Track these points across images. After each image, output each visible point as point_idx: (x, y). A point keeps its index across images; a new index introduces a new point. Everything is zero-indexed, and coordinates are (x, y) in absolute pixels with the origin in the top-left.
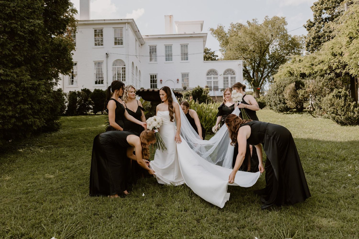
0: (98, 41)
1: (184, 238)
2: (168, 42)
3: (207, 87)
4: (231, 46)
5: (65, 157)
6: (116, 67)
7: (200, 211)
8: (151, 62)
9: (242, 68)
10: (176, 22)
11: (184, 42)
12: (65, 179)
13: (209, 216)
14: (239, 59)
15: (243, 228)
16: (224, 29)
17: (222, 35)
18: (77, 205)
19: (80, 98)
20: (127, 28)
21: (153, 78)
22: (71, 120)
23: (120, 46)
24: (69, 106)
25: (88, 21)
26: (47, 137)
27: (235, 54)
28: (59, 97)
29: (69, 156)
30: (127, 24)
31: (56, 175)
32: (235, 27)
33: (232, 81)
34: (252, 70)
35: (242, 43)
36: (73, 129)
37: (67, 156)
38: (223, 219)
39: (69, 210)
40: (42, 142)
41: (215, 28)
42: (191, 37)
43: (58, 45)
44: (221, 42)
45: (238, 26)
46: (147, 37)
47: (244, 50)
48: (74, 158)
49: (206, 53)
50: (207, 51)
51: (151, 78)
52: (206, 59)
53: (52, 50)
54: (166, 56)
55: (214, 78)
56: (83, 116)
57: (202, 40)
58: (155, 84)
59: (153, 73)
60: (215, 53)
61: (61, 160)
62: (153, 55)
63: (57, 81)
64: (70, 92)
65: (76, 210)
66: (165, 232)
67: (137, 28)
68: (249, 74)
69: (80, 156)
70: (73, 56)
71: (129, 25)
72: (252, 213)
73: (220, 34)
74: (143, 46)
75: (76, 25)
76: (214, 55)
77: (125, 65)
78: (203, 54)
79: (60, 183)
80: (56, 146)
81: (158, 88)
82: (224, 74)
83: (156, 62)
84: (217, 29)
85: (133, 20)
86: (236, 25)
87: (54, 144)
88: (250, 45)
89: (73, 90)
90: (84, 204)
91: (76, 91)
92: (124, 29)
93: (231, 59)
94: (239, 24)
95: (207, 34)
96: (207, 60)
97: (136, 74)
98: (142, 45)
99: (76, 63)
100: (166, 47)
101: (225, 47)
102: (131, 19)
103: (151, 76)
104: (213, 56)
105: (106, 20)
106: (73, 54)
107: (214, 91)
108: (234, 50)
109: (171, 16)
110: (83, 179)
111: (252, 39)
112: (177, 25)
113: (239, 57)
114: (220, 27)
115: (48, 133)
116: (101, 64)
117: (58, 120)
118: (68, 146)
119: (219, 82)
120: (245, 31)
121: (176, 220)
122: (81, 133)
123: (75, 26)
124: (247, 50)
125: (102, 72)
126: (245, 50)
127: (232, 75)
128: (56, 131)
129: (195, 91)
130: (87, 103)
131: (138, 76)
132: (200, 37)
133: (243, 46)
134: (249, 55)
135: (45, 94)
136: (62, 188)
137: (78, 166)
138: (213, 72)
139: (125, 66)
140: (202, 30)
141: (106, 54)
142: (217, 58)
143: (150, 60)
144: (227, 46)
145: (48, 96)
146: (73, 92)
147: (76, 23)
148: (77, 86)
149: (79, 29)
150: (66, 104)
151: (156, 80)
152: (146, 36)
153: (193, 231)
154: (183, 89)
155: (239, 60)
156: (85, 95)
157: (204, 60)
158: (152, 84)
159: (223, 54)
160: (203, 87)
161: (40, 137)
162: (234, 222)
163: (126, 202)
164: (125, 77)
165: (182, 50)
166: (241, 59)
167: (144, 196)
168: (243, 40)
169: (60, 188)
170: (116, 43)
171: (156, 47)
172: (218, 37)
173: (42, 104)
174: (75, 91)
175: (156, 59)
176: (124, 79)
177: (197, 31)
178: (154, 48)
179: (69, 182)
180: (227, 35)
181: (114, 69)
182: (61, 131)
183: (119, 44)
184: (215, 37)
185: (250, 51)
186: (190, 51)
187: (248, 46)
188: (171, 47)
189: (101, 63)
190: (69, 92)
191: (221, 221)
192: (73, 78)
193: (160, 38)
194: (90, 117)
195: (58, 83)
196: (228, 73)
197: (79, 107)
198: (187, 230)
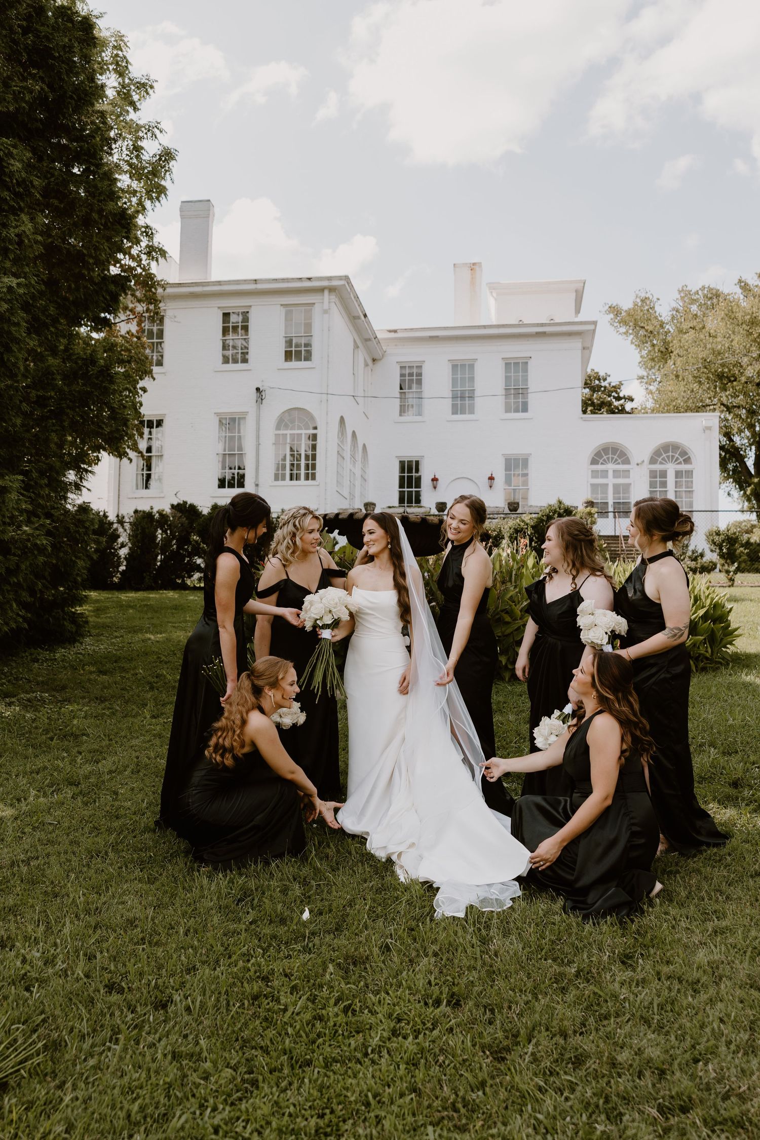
0: (234, 347)
1: (431, 1136)
2: (463, 352)
3: (590, 504)
4: (678, 363)
5: (76, 737)
6: (289, 432)
7: (510, 1008)
8: (403, 419)
9: (716, 439)
10: (492, 287)
11: (515, 350)
12: (51, 828)
13: (542, 1037)
14: (708, 408)
15: (684, 1110)
16: (657, 308)
17: (650, 328)
18: (58, 941)
19: (166, 534)
20: (326, 306)
21: (410, 471)
22: (129, 605)
23: (303, 364)
24: (130, 558)
25: (203, 286)
26: (37, 661)
27: (692, 391)
28: (78, 532)
29: (88, 735)
30: (326, 292)
31: (24, 808)
32: (693, 301)
33: (681, 486)
34: (753, 448)
35: (719, 353)
36: (128, 637)
37: (83, 735)
38: (600, 1055)
39: (24, 961)
40: (17, 679)
41: (626, 304)
42: (541, 335)
43: (86, 359)
44: (644, 353)
45: (705, 296)
46: (393, 335)
47: (725, 379)
48: (104, 743)
49: (594, 389)
50: (597, 382)
51: (402, 470)
52: (590, 408)
53: (65, 378)
54: (454, 397)
55: (616, 474)
56: (171, 594)
57: (577, 344)
58: (414, 489)
59: (410, 454)
60: (622, 387)
61: (58, 749)
62: (411, 394)
63: (81, 479)
64: (136, 512)
65: (49, 962)
66: (356, 1102)
67: (360, 304)
68: (741, 459)
69: (125, 737)
70: (145, 396)
71: (333, 297)
72: (724, 1039)
73: (642, 325)
74: (379, 365)
75: (159, 298)
76: (621, 395)
77: (315, 428)
78: (580, 393)
79: (27, 841)
80: (57, 695)
81: (423, 503)
82: (653, 461)
83: (419, 418)
84: (631, 306)
85: (347, 278)
86: (700, 292)
87: (54, 690)
88: (745, 360)
89: (144, 507)
90: (84, 938)
91: (155, 510)
92: (317, 311)
93: (677, 410)
94: (710, 289)
95: (595, 323)
96: (593, 412)
97: (353, 456)
98: (374, 360)
99: (162, 420)
100: (455, 367)
101: (657, 367)
102: (340, 278)
103: (402, 463)
104: (614, 397)
105: (261, 280)
106: (144, 390)
107: (615, 517)
108: (690, 378)
109: (474, 264)
110: (110, 831)
111: (755, 341)
112: (495, 295)
113: (708, 401)
114: (642, 301)
115: (42, 648)
116: (239, 424)
117: (81, 606)
118: (97, 698)
119: (632, 489)
120: (730, 316)
121: (410, 1044)
122: (147, 654)
123: (156, 301)
124: (735, 380)
125: (240, 448)
126: (727, 377)
127: (680, 463)
128: (70, 643)
129: (545, 518)
130: (187, 550)
131: (359, 465)
132: (570, 334)
133: (723, 365)
134: (741, 397)
135: (29, 522)
136: (27, 862)
137: (107, 777)
138: (614, 453)
139: (314, 432)
140: (578, 311)
141: (258, 389)
142: (628, 406)
143: (401, 412)
144: (666, 366)
145: (37, 529)
146: (144, 512)
147: (160, 290)
148: (162, 492)
149: (169, 310)
150: (123, 552)
151: (419, 480)
152: (390, 331)
153: (473, 1108)
154: (507, 511)
155: (707, 414)
156: (182, 525)
157: (584, 412)
158: (406, 489)
159: (651, 393)
160: (575, 505)
161: (15, 661)
162: (648, 1080)
163: (235, 944)
164: (314, 467)
165: (507, 378)
166: (715, 409)
167: (310, 921)
168: (723, 345)
169: (23, 861)
170: (288, 356)
171: (421, 367)
172: (636, 336)
173: (14, 555)
174: (152, 508)
175: (420, 406)
176: (310, 471)
177: (563, 313)
178: (415, 371)
179: (60, 839)
180: (667, 327)
181: (279, 441)
182: (88, 645)
183: (299, 359)
184: (624, 336)
185: (746, 383)
186: (536, 380)
187: (738, 364)
188: (472, 367)
189: (239, 418)
190: (133, 514)
191: (591, 1064)
192: (149, 468)
193: (435, 338)
194: (192, 598)
195: (85, 483)
196: (668, 457)
197: (161, 561)
198: (445, 1100)
